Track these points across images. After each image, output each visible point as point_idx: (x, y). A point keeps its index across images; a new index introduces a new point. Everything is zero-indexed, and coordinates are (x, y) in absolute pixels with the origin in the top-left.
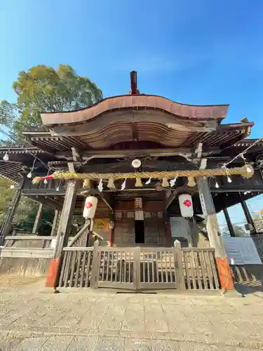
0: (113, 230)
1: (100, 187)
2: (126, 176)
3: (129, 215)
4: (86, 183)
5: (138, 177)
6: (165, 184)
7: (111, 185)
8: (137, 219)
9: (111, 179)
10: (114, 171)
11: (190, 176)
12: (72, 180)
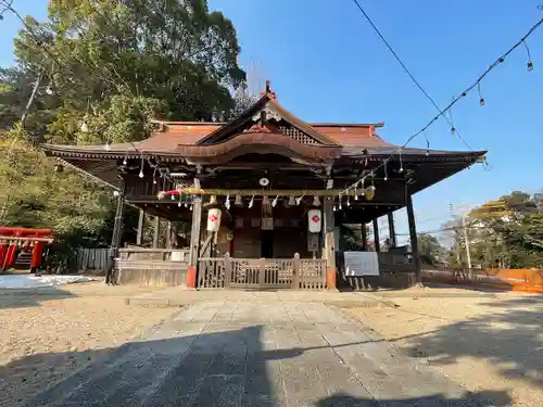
0: (232, 242)
1: (228, 205)
2: (254, 193)
3: (254, 223)
4: (213, 200)
5: (265, 194)
6: (291, 202)
7: (238, 202)
8: (264, 228)
9: (239, 195)
10: (241, 188)
11: (316, 195)
12: (199, 195)
